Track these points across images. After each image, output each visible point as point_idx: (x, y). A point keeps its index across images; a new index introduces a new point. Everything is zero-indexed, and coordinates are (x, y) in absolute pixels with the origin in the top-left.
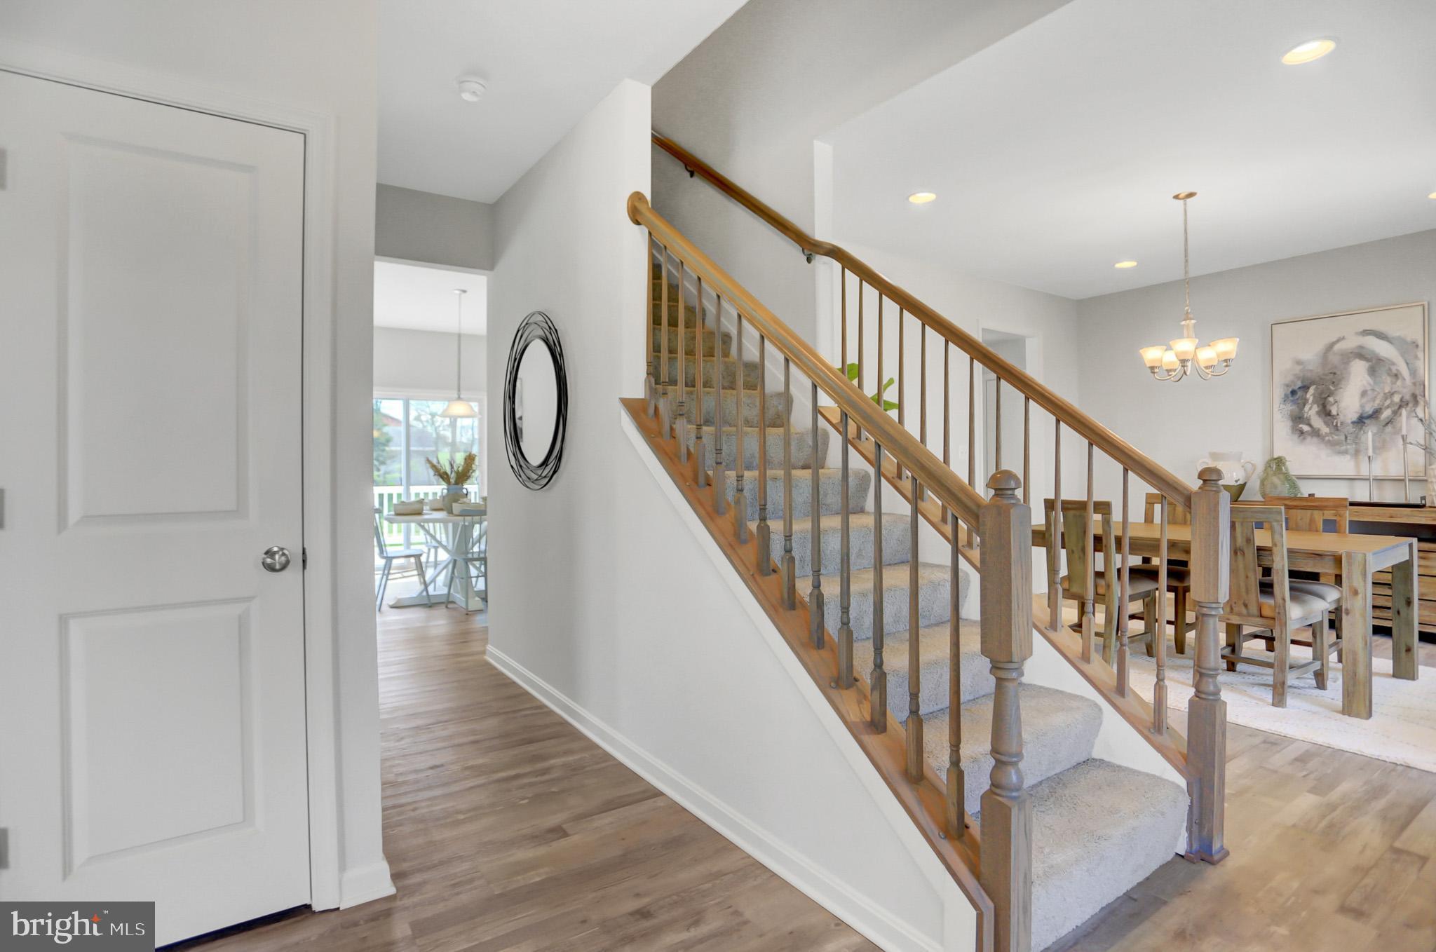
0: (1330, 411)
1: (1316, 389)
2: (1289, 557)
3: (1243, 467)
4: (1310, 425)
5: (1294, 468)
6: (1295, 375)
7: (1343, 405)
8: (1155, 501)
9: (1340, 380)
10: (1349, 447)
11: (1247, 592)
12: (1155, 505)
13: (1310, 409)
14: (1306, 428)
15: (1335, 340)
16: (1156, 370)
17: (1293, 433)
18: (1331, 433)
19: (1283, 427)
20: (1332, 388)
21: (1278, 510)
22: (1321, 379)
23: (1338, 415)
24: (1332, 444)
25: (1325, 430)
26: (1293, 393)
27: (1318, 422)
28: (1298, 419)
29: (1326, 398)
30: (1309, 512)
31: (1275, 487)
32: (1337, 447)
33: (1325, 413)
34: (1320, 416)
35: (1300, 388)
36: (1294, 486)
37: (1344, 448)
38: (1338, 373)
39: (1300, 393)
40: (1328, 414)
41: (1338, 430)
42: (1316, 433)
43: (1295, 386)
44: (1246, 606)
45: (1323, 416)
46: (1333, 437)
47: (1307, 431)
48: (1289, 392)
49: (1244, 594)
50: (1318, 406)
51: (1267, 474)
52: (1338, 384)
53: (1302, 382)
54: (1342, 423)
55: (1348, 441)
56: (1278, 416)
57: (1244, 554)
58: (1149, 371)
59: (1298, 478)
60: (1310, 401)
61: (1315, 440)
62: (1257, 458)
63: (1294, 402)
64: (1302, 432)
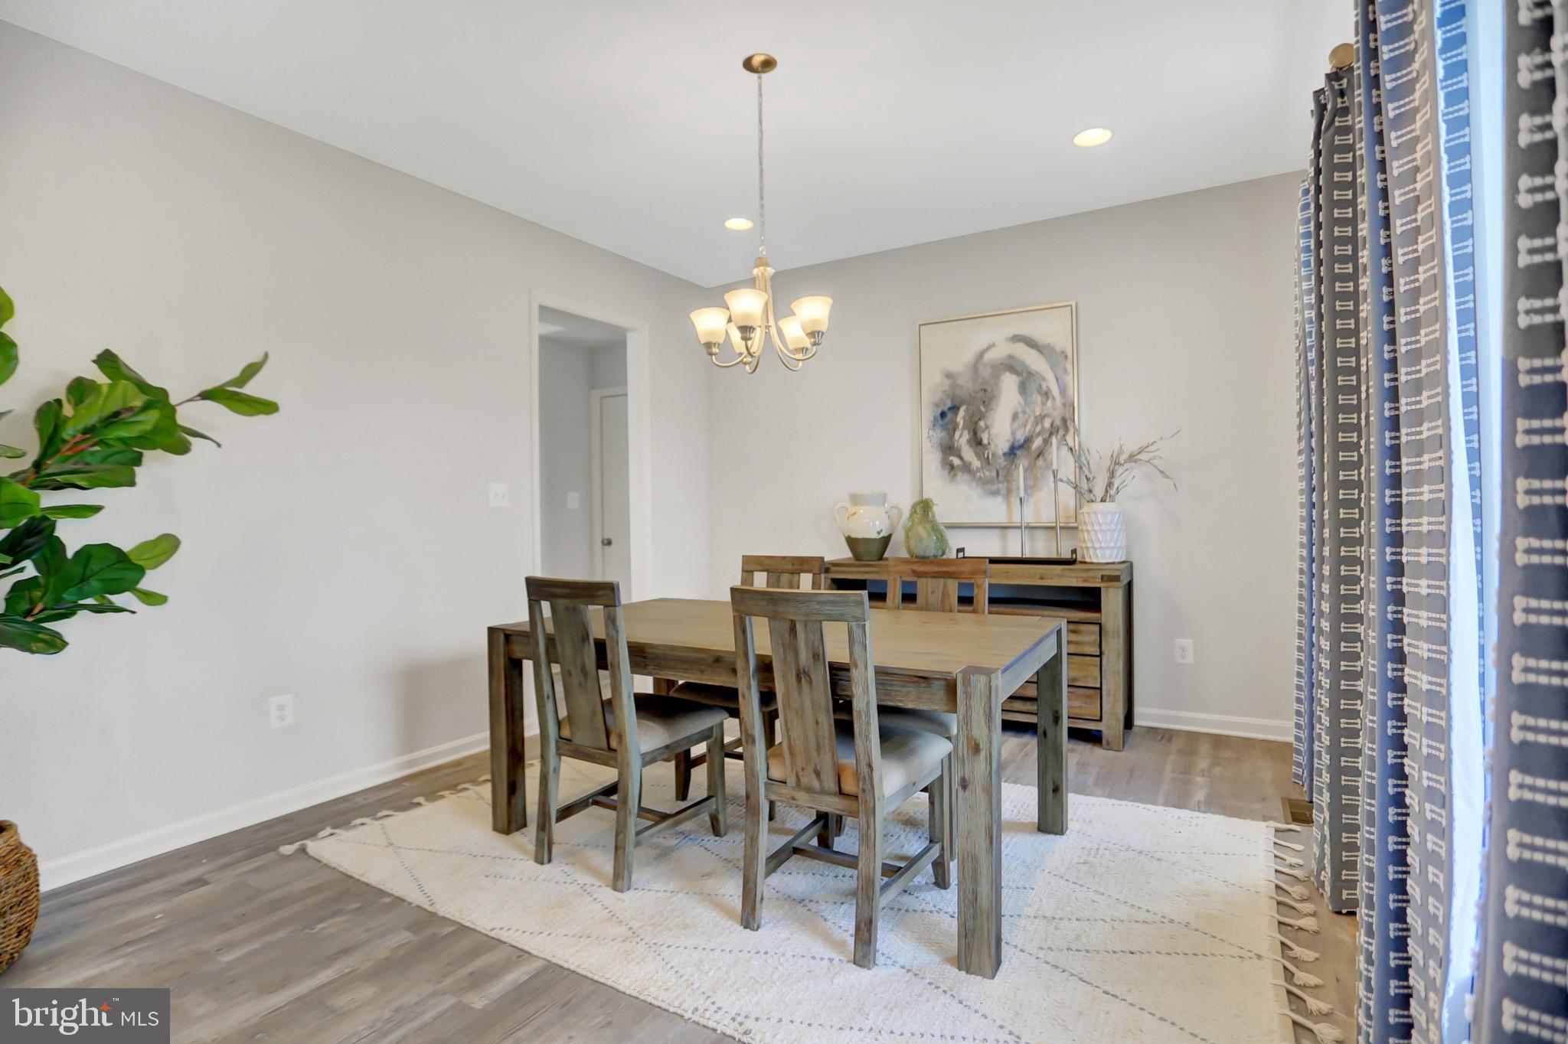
0: (981, 439)
1: (966, 411)
2: (878, 683)
3: (886, 513)
4: (961, 458)
5: (942, 514)
6: (944, 392)
7: (994, 431)
8: (756, 567)
9: (990, 400)
10: (1000, 485)
11: (819, 749)
12: (755, 573)
13: (961, 436)
14: (956, 461)
15: (985, 346)
16: (715, 350)
17: (943, 467)
18: (982, 468)
19: (933, 459)
20: (983, 409)
21: (857, 598)
22: (971, 397)
23: (989, 444)
24: (983, 482)
25: (976, 464)
26: (943, 415)
27: (969, 454)
28: (949, 449)
29: (976, 423)
30: (941, 581)
31: (920, 540)
32: (988, 486)
33: (977, 442)
34: (971, 446)
35: (950, 409)
36: (941, 539)
37: (995, 487)
38: (989, 390)
39: (949, 415)
40: (979, 443)
41: (989, 464)
42: (967, 468)
43: (944, 405)
44: (818, 774)
45: (974, 444)
46: (984, 473)
47: (958, 466)
48: (938, 414)
49: (814, 754)
50: (969, 433)
51: (913, 522)
52: (989, 404)
53: (952, 401)
54: (993, 455)
55: (1000, 478)
56: (927, 445)
57: (811, 682)
58: (704, 350)
59: (947, 527)
60: (961, 426)
61: (966, 477)
62: (904, 500)
63: (944, 427)
64: (952, 467)
